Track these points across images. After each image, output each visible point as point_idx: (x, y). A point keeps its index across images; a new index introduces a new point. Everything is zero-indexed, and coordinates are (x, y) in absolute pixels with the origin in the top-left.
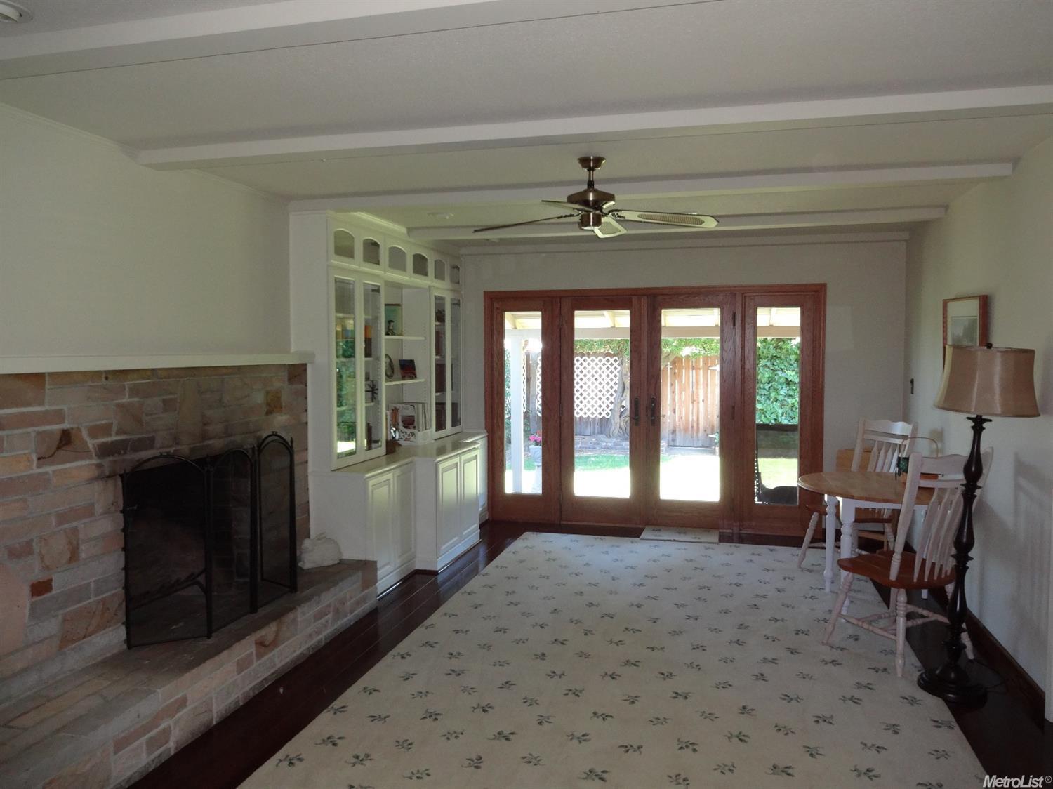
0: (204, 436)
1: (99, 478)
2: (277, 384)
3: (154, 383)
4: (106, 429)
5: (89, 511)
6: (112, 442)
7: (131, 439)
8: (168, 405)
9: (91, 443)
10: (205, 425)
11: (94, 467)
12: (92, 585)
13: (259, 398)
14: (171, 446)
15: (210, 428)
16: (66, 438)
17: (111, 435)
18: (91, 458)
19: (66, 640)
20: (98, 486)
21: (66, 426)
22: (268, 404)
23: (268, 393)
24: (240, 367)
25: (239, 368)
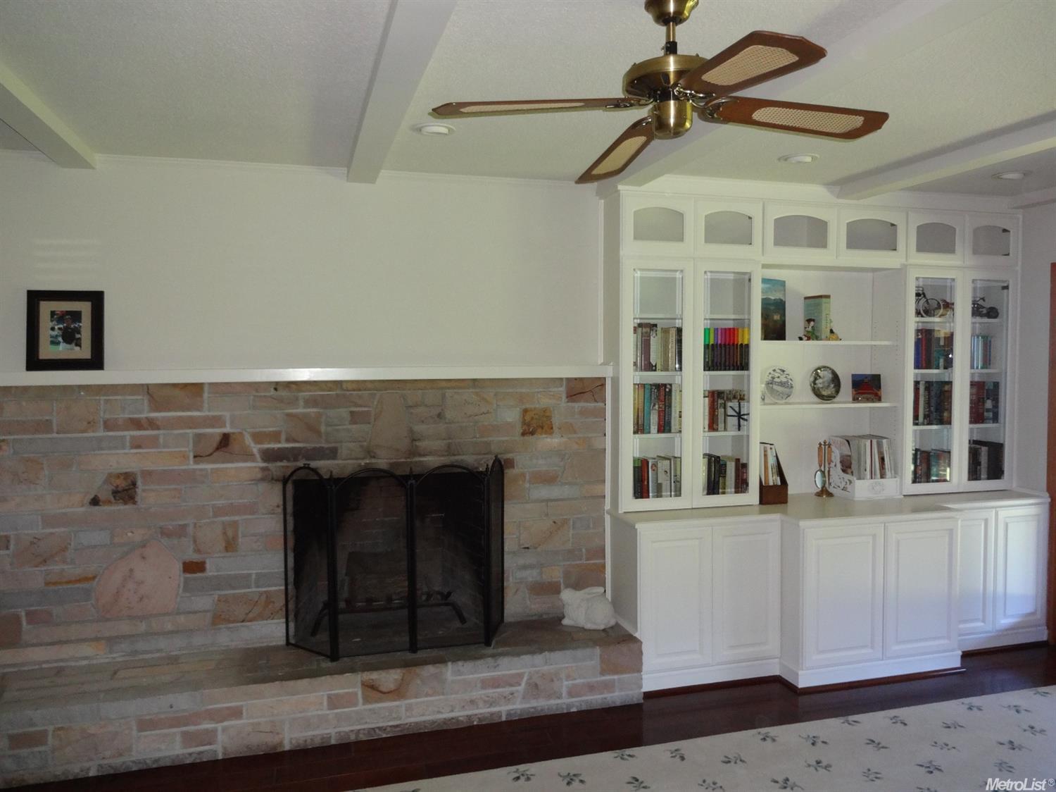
0: (414, 452)
1: (263, 479)
2: (545, 402)
3: (337, 395)
4: (275, 436)
5: (251, 509)
6: (279, 449)
7: (304, 448)
8: (355, 418)
9: (255, 448)
10: (414, 440)
11: (257, 470)
12: (254, 576)
13: (511, 416)
14: (363, 459)
15: (422, 444)
16: (225, 441)
17: (280, 442)
18: (254, 460)
19: (219, 619)
20: (262, 487)
21: (227, 430)
22: (524, 423)
23: (525, 411)
24: (474, 380)
25: (475, 382)
